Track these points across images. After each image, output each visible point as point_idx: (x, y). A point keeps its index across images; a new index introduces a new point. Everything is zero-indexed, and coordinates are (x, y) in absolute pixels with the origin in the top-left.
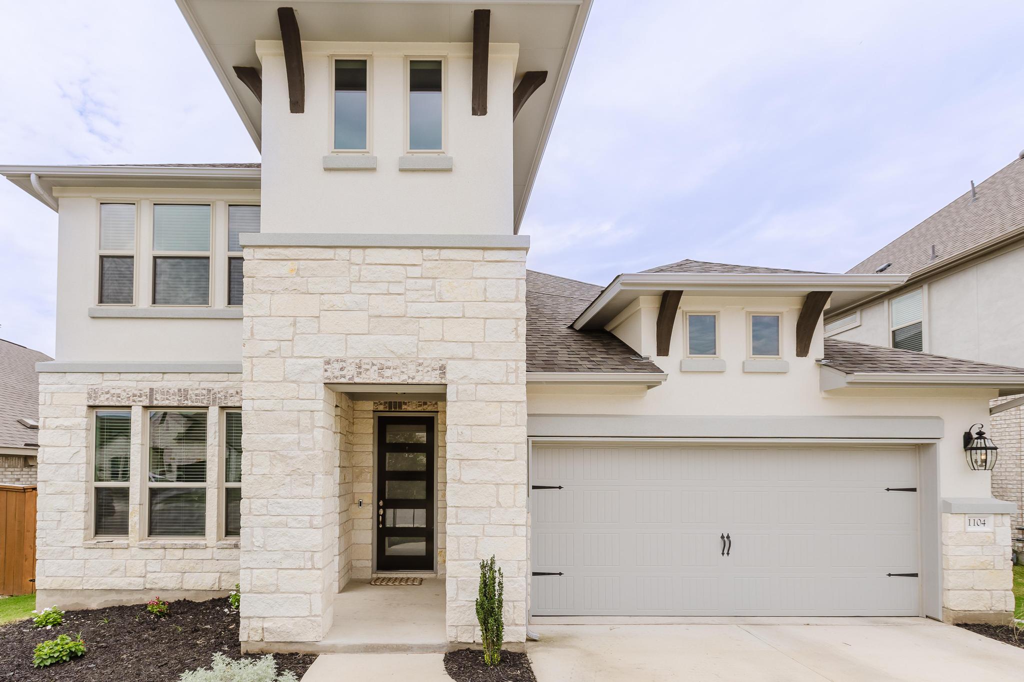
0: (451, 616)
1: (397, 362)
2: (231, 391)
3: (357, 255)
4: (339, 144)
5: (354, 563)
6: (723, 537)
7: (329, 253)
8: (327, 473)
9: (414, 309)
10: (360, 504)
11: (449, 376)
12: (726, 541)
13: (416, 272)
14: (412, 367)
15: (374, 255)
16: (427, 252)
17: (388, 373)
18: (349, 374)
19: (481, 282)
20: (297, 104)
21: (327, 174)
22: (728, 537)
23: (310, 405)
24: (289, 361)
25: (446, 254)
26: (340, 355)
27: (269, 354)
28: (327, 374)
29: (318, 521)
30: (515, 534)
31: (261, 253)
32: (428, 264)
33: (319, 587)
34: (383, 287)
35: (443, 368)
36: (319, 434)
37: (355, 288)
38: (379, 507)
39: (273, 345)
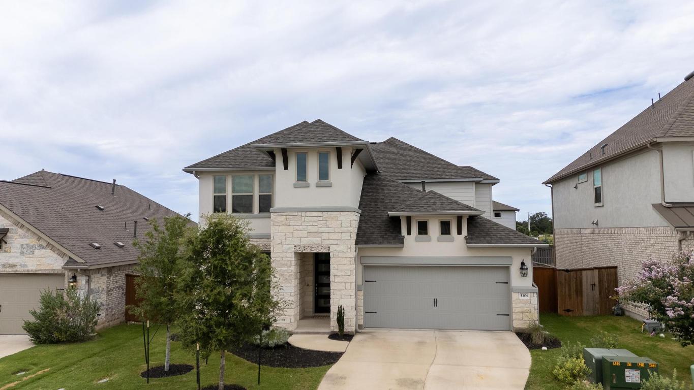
0: (332, 323)
1: (315, 246)
2: (261, 245)
3: (304, 214)
4: (298, 180)
5: (305, 309)
6: (434, 300)
7: (296, 214)
8: (295, 279)
9: (320, 230)
10: (308, 285)
11: (331, 250)
12: (435, 301)
13: (321, 218)
14: (320, 247)
15: (309, 214)
16: (324, 213)
17: (313, 249)
18: (302, 250)
19: (340, 221)
20: (286, 168)
21: (294, 189)
22: (437, 300)
23: (290, 259)
24: (284, 246)
25: (329, 213)
26: (299, 244)
27: (278, 244)
28: (296, 250)
29: (292, 294)
30: (351, 298)
31: (276, 214)
32: (324, 216)
33: (293, 314)
34: (311, 224)
35: (329, 247)
36: (293, 268)
37: (303, 224)
38: (316, 287)
39: (279, 242)
